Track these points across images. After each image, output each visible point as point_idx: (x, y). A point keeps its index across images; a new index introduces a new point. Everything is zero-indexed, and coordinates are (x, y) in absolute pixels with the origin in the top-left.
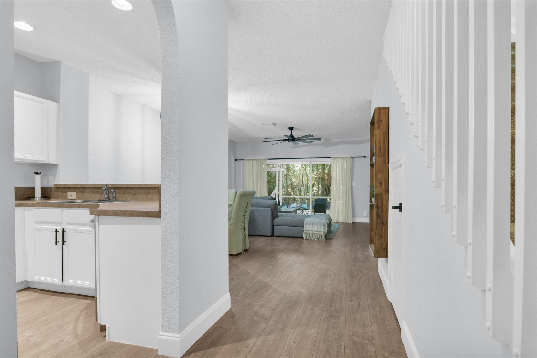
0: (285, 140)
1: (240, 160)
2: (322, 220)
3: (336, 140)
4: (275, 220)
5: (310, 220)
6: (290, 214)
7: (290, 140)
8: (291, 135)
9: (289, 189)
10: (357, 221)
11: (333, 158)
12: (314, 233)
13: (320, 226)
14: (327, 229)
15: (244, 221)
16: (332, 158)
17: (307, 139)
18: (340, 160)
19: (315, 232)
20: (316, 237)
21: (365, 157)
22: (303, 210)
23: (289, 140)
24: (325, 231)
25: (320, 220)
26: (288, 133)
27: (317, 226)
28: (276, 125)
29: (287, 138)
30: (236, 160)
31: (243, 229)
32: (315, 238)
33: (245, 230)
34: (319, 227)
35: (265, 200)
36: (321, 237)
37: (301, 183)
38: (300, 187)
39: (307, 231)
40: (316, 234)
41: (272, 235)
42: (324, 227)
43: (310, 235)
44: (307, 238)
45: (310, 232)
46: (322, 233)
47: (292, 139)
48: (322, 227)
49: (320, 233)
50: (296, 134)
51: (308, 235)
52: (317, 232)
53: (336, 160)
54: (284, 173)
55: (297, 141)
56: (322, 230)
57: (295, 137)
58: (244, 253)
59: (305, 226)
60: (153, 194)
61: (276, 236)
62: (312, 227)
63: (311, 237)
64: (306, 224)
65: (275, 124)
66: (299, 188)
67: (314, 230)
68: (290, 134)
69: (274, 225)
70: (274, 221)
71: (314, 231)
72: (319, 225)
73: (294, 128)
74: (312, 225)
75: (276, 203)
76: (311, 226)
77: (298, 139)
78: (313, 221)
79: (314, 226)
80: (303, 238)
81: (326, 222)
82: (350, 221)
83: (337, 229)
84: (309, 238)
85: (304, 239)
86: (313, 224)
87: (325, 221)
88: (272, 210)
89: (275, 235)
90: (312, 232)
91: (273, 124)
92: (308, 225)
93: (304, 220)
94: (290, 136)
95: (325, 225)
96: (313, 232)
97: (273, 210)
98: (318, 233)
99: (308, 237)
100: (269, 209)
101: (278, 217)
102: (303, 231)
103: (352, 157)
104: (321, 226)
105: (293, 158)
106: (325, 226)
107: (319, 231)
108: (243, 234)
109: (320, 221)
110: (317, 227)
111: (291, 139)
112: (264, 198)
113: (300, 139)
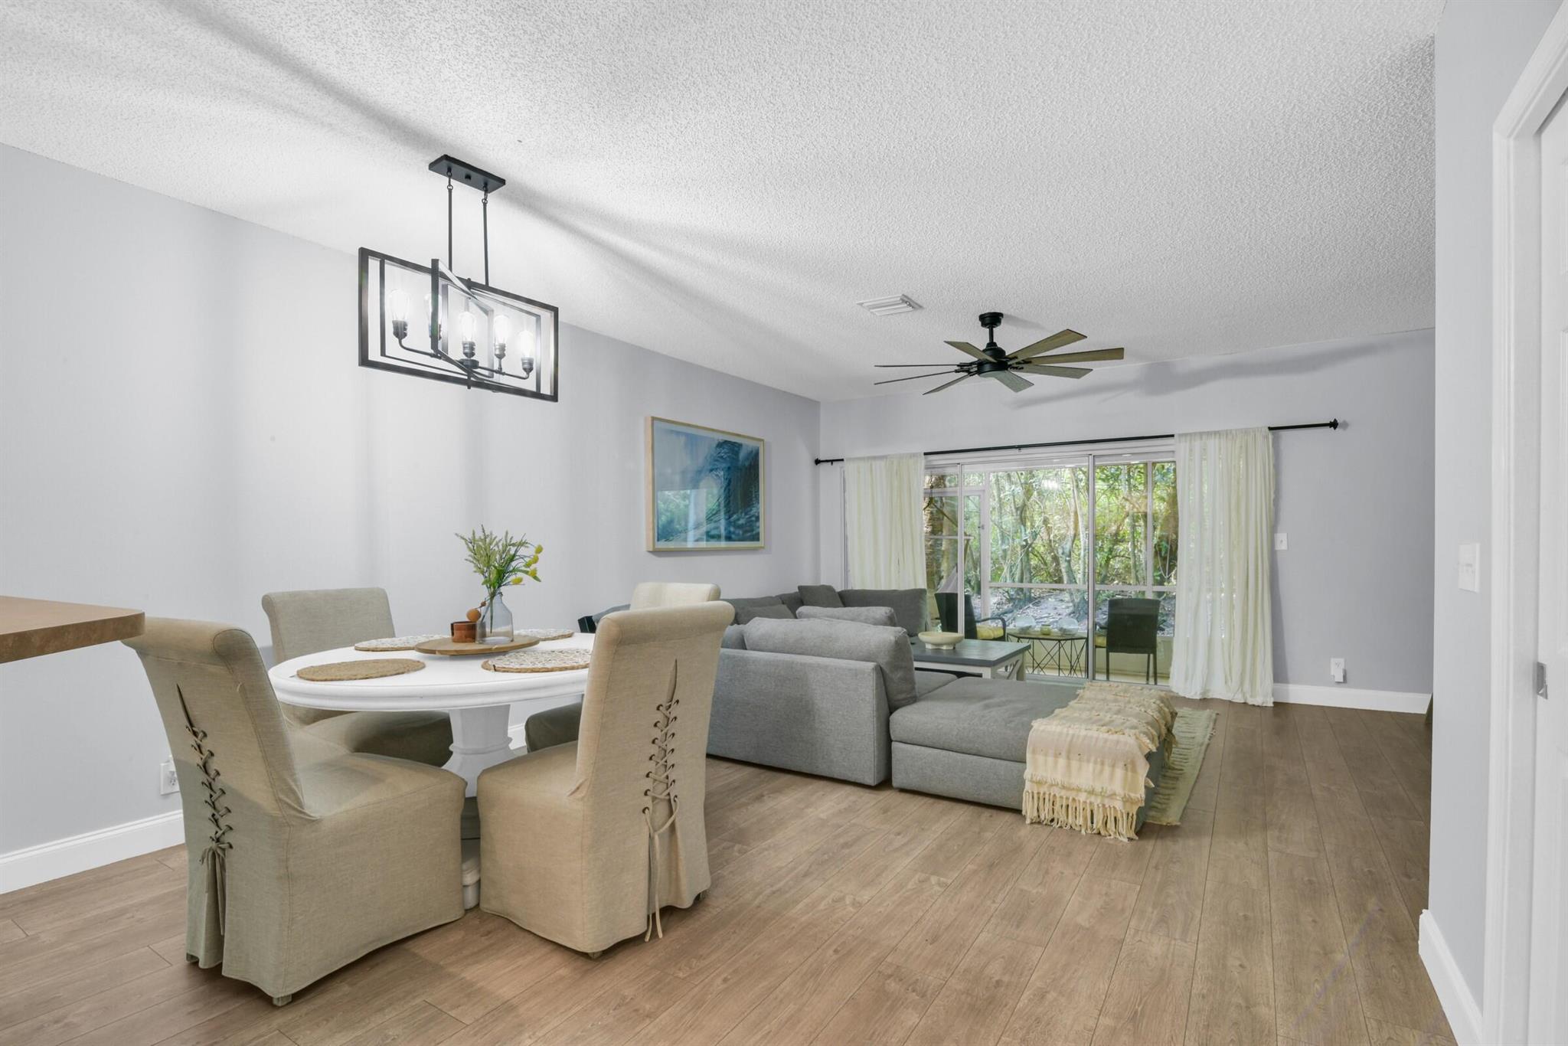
1: (832, 461)
2: (1122, 738)
3: (1197, 362)
4: (897, 716)
5: (1059, 729)
7: (987, 367)
8: (988, 345)
10: (1292, 700)
11: (1186, 435)
12: (1074, 799)
13: (1107, 770)
14: (1146, 782)
16: (1181, 435)
17: (1060, 356)
18: (1212, 443)
19: (1082, 797)
20: (1085, 819)
21: (1334, 425)
22: (1059, 641)
23: (980, 368)
24: (1133, 795)
25: (1106, 735)
26: (980, 338)
27: (1091, 765)
28: (921, 307)
29: (972, 359)
30: (818, 462)
34: (1101, 771)
35: (854, 628)
36: (1111, 825)
39: (1039, 783)
40: (1085, 802)
41: (885, 783)
42: (1130, 774)
43: (1057, 807)
44: (1042, 818)
45: (1055, 791)
46: (1118, 804)
47: (996, 361)
48: (1119, 772)
49: (1107, 802)
50: (1009, 340)
51: (1048, 806)
52: (1093, 799)
53: (1197, 444)
55: (1015, 367)
56: (1117, 787)
57: (1007, 355)
58: (661, 935)
59: (1029, 756)
61: (903, 790)
62: (1069, 766)
63: (1063, 818)
64: (1034, 752)
65: (919, 302)
66: (1063, 548)
67: (1074, 786)
68: (988, 341)
69: (892, 737)
70: (891, 718)
71: (1079, 790)
72: (1103, 764)
73: (1001, 315)
74: (1068, 758)
76: (1062, 761)
77: (1020, 359)
78: (1073, 735)
79: (1074, 764)
80: (1024, 817)
81: (1140, 748)
82: (1263, 695)
83: (1204, 747)
84: (1052, 820)
85: (1028, 821)
86: (1072, 752)
87: (1132, 741)
88: (880, 671)
89: (897, 781)
90: (1063, 793)
91: (907, 301)
92: (1046, 755)
93: (1029, 728)
94: (984, 351)
95: (1133, 763)
96: (1072, 795)
97: (887, 670)
98: (1097, 801)
99: (1045, 815)
100: (871, 665)
102: (1022, 783)
103: (1270, 429)
104: (1113, 766)
105: (1020, 447)
106: (1134, 770)
107: (1102, 794)
108: (651, 838)
109: (1106, 741)
110: (1089, 768)
111: (988, 362)
113: (1027, 362)
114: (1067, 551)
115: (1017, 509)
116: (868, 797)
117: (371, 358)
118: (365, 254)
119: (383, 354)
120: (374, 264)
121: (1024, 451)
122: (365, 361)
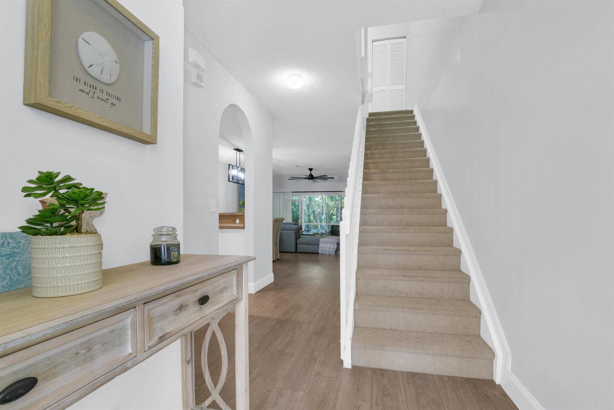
0: (306, 178)
4: (299, 240)
5: (324, 240)
6: (309, 236)
8: (310, 174)
9: (312, 218)
14: (336, 246)
15: (277, 239)
17: (324, 178)
23: (309, 179)
24: (335, 248)
25: (331, 240)
26: (308, 173)
28: (299, 167)
31: (276, 245)
32: (327, 253)
33: (277, 246)
35: (290, 226)
36: (332, 253)
37: (321, 212)
38: (321, 216)
39: (322, 248)
40: (328, 250)
41: (296, 251)
44: (322, 254)
45: (324, 249)
46: (333, 249)
47: (311, 178)
48: (333, 245)
50: (315, 173)
51: (323, 251)
54: (306, 203)
55: (316, 179)
56: (333, 247)
57: (314, 176)
60: (223, 219)
61: (299, 253)
62: (325, 245)
63: (325, 253)
64: (321, 244)
69: (297, 243)
70: (297, 241)
71: (327, 248)
72: (330, 244)
73: (313, 169)
75: (299, 228)
78: (326, 240)
80: (319, 254)
81: (336, 241)
86: (326, 242)
88: (295, 232)
89: (298, 251)
90: (325, 249)
91: (297, 166)
93: (320, 240)
97: (296, 232)
100: (294, 232)
101: (300, 238)
102: (319, 248)
105: (313, 192)
107: (330, 248)
108: (276, 248)
112: (290, 224)
113: (317, 178)
114: (320, 217)
115: (307, 205)
116: (293, 255)
117: (230, 181)
118: (229, 165)
119: (232, 180)
120: (231, 166)
121: (314, 193)
122: (229, 181)
